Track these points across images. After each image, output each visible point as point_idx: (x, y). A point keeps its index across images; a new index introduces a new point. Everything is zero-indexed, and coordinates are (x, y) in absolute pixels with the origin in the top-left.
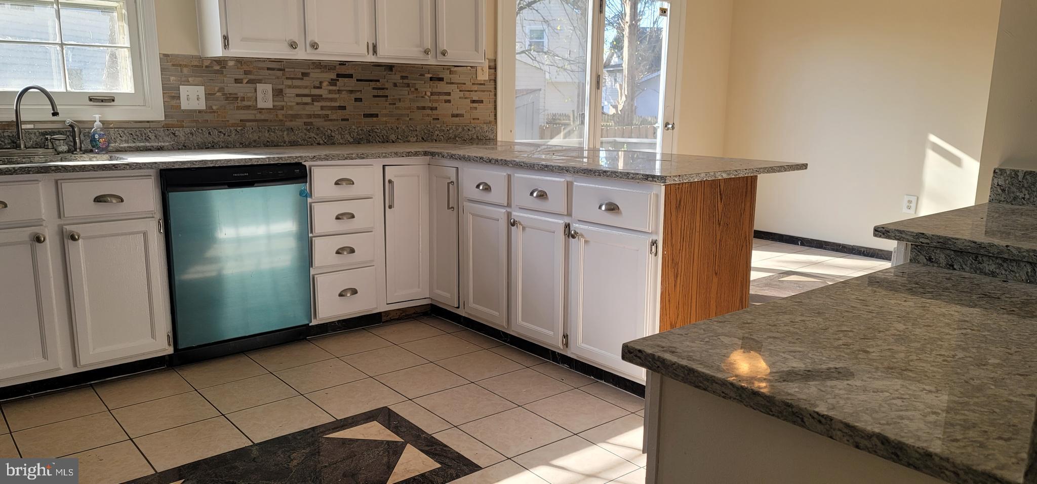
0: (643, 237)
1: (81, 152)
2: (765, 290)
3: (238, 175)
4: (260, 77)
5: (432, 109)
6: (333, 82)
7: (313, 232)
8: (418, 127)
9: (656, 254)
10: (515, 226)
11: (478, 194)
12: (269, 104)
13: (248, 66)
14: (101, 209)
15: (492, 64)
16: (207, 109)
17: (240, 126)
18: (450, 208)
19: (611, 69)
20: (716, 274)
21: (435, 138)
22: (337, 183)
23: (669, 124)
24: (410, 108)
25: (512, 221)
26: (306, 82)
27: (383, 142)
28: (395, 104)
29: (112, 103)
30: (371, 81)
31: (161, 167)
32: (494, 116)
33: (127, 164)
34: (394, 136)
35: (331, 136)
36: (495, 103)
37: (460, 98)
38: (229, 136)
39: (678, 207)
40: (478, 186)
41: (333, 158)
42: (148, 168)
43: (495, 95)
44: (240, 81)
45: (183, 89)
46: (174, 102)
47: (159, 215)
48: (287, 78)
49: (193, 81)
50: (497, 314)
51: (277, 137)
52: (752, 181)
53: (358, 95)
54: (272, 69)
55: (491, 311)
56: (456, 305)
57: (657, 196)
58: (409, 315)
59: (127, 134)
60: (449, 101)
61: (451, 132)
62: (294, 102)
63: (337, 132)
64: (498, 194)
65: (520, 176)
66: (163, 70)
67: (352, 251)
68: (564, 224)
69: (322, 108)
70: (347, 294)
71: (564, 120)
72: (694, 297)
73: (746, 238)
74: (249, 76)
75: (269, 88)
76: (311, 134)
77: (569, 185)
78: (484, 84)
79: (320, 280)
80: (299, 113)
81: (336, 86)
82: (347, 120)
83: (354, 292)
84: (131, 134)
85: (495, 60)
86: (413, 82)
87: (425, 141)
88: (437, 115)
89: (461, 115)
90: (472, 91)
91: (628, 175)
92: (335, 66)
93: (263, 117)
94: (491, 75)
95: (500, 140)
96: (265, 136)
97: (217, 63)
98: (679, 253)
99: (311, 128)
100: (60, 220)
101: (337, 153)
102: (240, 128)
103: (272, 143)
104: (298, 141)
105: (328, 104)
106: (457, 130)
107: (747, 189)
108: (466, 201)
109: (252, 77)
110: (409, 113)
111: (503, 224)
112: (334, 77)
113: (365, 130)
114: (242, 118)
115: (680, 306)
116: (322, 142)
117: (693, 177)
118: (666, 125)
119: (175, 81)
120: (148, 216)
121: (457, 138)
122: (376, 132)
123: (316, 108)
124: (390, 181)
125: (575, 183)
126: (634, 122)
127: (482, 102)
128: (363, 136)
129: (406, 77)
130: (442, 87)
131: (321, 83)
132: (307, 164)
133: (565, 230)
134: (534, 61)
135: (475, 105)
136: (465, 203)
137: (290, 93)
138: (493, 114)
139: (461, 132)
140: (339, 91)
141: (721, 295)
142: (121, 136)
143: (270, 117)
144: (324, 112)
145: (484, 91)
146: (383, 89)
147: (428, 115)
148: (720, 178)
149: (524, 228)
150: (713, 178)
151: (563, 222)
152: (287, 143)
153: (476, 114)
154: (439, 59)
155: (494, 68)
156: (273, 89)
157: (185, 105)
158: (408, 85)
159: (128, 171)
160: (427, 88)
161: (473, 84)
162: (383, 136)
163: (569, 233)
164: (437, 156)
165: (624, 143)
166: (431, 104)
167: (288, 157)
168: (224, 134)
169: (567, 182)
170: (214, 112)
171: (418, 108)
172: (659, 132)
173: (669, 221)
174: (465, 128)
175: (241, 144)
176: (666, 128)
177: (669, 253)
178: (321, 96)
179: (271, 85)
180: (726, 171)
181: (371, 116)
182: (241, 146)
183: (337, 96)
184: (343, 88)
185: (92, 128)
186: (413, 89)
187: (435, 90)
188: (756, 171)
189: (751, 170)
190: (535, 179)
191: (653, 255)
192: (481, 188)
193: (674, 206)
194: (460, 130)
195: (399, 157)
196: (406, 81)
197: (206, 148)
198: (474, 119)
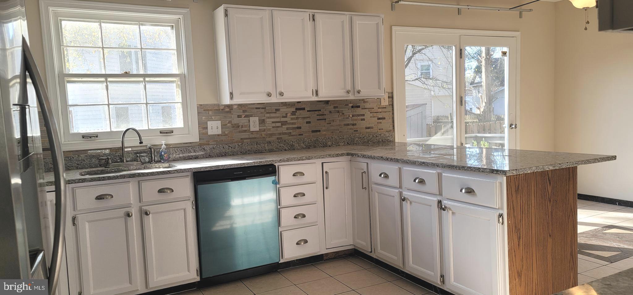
0: (492, 211)
1: (155, 163)
2: (592, 240)
3: (237, 173)
4: (252, 113)
5: (353, 125)
6: (293, 113)
7: (281, 205)
8: (344, 136)
9: (503, 224)
10: (405, 201)
11: (381, 180)
12: (257, 129)
13: (245, 107)
14: (162, 197)
15: (390, 95)
16: (223, 133)
17: (241, 142)
18: (364, 188)
19: (475, 85)
20: (550, 236)
21: (355, 142)
22: (294, 175)
23: (512, 125)
24: (339, 125)
25: (403, 197)
26: (278, 114)
27: (324, 147)
28: (330, 123)
29: (172, 134)
30: (316, 111)
31: (194, 171)
32: (392, 127)
33: (176, 170)
34: (330, 143)
35: (293, 145)
36: (393, 119)
37: (371, 117)
38: (234, 148)
39: (517, 190)
40: (380, 175)
41: (291, 160)
42: (187, 172)
43: (393, 114)
44: (240, 116)
45: (209, 123)
46: (204, 131)
47: (192, 198)
48: (267, 113)
49: (215, 118)
50: (395, 258)
51: (261, 147)
52: (573, 171)
53: (308, 120)
54: (259, 108)
55: (392, 256)
56: (370, 251)
57: (501, 184)
58: (340, 255)
59: (179, 151)
60: (364, 120)
61: (365, 138)
62: (271, 126)
63: (296, 143)
64: (393, 180)
65: (407, 169)
66: (198, 113)
67: (304, 216)
68: (437, 201)
69: (287, 129)
70: (301, 243)
71: (444, 119)
72: (534, 253)
73: (571, 210)
74: (246, 113)
75: (257, 119)
76: (281, 144)
77: (440, 176)
78: (386, 108)
79: (285, 234)
80: (274, 132)
81: (295, 115)
82: (302, 135)
83: (306, 242)
84: (181, 150)
85: (392, 92)
86: (341, 109)
87: (349, 145)
88: (357, 128)
89: (372, 128)
90: (378, 112)
91: (479, 170)
92: (295, 104)
93: (253, 136)
94: (390, 102)
95: (397, 142)
96: (254, 147)
97: (228, 107)
98: (520, 222)
99: (281, 141)
100: (140, 203)
101: (295, 156)
102: (240, 144)
103: (258, 151)
104: (273, 149)
105: (291, 126)
106: (369, 136)
107: (569, 175)
108: (373, 184)
109: (247, 114)
110: (339, 128)
111: (397, 200)
112: (294, 110)
113: (313, 140)
114: (242, 138)
115: (524, 259)
116: (287, 149)
117: (526, 170)
118: (511, 125)
119: (205, 119)
120: (187, 199)
121: (369, 142)
122: (319, 141)
123: (284, 129)
124: (326, 172)
125: (443, 174)
126: (492, 119)
127: (384, 118)
128: (312, 144)
129: (337, 107)
130: (359, 111)
131: (286, 114)
132: (276, 165)
133: (438, 205)
134: (424, 84)
135: (380, 121)
136: (373, 185)
137: (269, 121)
138: (392, 125)
139: (371, 138)
140: (297, 118)
141: (555, 251)
142: (176, 152)
143: (258, 136)
144: (288, 131)
145: (386, 112)
146: (323, 115)
147: (351, 129)
148: (547, 169)
149: (411, 203)
150: (542, 170)
151: (436, 199)
152: (267, 151)
153: (380, 126)
154: (356, 96)
155: (391, 97)
156: (259, 120)
157: (210, 132)
158: (338, 112)
159: (176, 174)
160: (349, 112)
161: (379, 108)
162: (323, 143)
163: (441, 207)
164: (355, 156)
165: (483, 137)
166: (352, 122)
167: (265, 161)
168: (232, 148)
169: (438, 173)
170: (226, 135)
171: (345, 125)
172: (506, 130)
173: (511, 200)
174: (374, 135)
175: (241, 152)
176: (511, 128)
177: (513, 223)
178: (287, 122)
179: (258, 117)
180: (552, 165)
181: (317, 131)
182: (241, 154)
183: (296, 121)
184: (299, 116)
185: (161, 148)
186: (341, 114)
187: (355, 113)
188: (576, 163)
189: (572, 163)
190: (416, 171)
191: (501, 224)
192: (382, 176)
193: (513, 190)
194: (371, 136)
195: (332, 157)
196: (337, 109)
197: (222, 156)
198: (380, 129)
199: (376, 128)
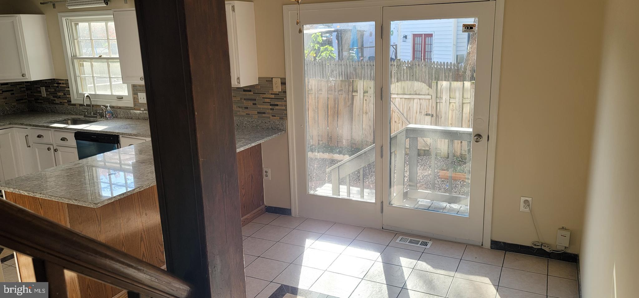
5: (245, 108)
15: (283, 81)
29: (123, 99)
32: (285, 115)
36: (286, 106)
37: (263, 102)
43: (286, 101)
45: (139, 94)
60: (256, 104)
78: (278, 94)
85: (285, 79)
88: (249, 112)
89: (264, 113)
90: (270, 98)
94: (282, 89)
127: (277, 105)
130: (251, 95)
135: (273, 107)
145: (279, 99)
153: (273, 113)
155: (284, 84)
157: (140, 101)
160: (241, 96)
161: (271, 94)
166: (244, 105)
187: (246, 97)
198: (272, 116)
199: (269, 113)
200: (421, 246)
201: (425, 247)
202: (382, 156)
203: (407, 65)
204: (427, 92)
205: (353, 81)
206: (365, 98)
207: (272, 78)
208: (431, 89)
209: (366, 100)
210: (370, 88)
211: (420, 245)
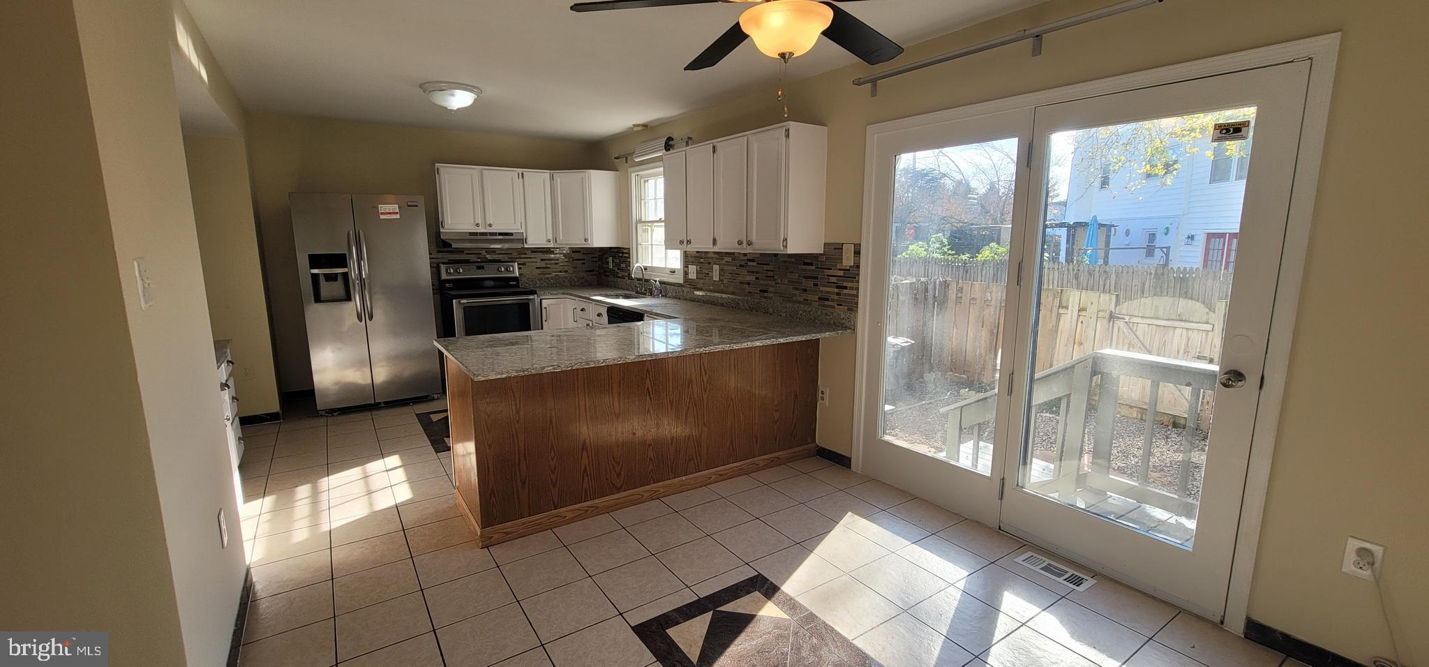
4: (714, 261)
15: (858, 249)
16: (697, 279)
23: (1236, 375)
28: (778, 284)
29: (674, 274)
34: (772, 309)
36: (857, 290)
37: (827, 282)
43: (858, 281)
45: (690, 267)
48: (725, 262)
60: (817, 285)
74: (710, 260)
78: (849, 270)
85: (860, 244)
87: (792, 318)
89: (827, 300)
90: (837, 276)
94: (855, 261)
116: (734, 306)
118: (1227, 375)
127: (845, 288)
131: (740, 265)
135: (838, 290)
137: (726, 271)
138: (855, 301)
140: (748, 271)
147: (800, 296)
153: (838, 299)
155: (858, 253)
156: (719, 269)
161: (839, 269)
178: (739, 274)
181: (764, 291)
183: (747, 275)
187: (806, 273)
198: (838, 305)
199: (833, 300)
200: (1065, 582)
201: (1075, 587)
202: (1010, 392)
203: (1175, 275)
204: (1204, 318)
205: (1062, 290)
206: (1081, 319)
207: (842, 244)
208: (1214, 315)
209: (1082, 322)
210: (1092, 303)
211: (1064, 580)
